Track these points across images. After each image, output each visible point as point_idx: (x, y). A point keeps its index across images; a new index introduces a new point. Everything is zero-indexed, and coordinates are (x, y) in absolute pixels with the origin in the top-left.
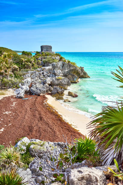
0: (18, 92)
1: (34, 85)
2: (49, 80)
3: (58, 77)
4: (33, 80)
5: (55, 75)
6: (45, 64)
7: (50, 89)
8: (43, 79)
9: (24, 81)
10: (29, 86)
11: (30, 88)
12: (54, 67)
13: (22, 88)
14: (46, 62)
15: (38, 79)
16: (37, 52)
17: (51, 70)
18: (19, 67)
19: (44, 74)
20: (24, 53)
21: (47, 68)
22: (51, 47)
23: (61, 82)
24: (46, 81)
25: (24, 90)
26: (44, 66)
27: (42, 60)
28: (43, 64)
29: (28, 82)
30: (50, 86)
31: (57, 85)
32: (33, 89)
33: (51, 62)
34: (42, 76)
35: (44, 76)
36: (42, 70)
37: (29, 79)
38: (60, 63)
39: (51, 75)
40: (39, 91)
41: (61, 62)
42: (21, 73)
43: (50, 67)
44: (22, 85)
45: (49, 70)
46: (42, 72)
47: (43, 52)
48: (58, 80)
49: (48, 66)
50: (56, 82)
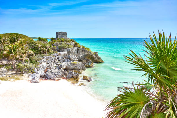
0: (34, 77)
1: (49, 70)
2: (64, 65)
3: (73, 62)
4: (48, 65)
5: (70, 59)
6: (60, 49)
7: (65, 73)
8: (58, 64)
9: (40, 66)
10: (44, 71)
11: (45, 73)
12: (69, 52)
13: (37, 73)
14: (62, 47)
15: (53, 64)
16: (52, 38)
17: (66, 55)
18: (35, 53)
19: (60, 59)
20: (39, 39)
21: (62, 53)
22: (66, 34)
23: (76, 66)
24: (61, 66)
25: (39, 74)
26: (59, 51)
27: (57, 46)
28: (59, 50)
29: (43, 67)
30: (65, 71)
31: (72, 70)
32: (48, 74)
33: (66, 47)
34: (57, 61)
35: (60, 61)
36: (58, 56)
37: (45, 64)
38: (75, 49)
39: (67, 60)
40: (54, 76)
41: (76, 47)
42: (36, 58)
43: (66, 52)
44: (38, 70)
45: (65, 55)
46: (57, 57)
47: (58, 38)
48: (73, 64)
49: (63, 51)
50: (71, 67)
